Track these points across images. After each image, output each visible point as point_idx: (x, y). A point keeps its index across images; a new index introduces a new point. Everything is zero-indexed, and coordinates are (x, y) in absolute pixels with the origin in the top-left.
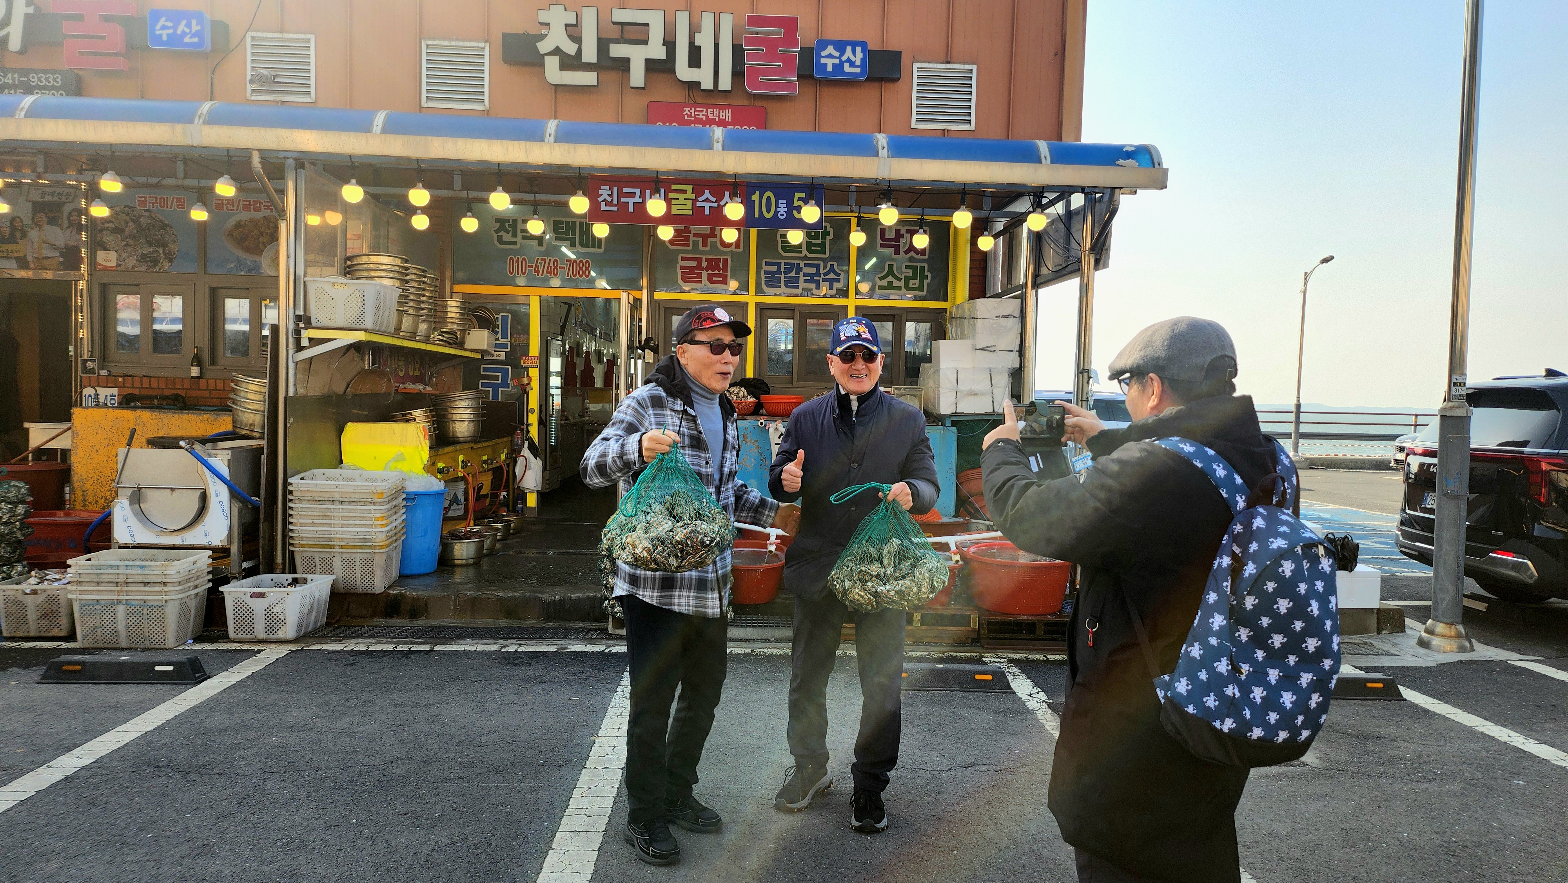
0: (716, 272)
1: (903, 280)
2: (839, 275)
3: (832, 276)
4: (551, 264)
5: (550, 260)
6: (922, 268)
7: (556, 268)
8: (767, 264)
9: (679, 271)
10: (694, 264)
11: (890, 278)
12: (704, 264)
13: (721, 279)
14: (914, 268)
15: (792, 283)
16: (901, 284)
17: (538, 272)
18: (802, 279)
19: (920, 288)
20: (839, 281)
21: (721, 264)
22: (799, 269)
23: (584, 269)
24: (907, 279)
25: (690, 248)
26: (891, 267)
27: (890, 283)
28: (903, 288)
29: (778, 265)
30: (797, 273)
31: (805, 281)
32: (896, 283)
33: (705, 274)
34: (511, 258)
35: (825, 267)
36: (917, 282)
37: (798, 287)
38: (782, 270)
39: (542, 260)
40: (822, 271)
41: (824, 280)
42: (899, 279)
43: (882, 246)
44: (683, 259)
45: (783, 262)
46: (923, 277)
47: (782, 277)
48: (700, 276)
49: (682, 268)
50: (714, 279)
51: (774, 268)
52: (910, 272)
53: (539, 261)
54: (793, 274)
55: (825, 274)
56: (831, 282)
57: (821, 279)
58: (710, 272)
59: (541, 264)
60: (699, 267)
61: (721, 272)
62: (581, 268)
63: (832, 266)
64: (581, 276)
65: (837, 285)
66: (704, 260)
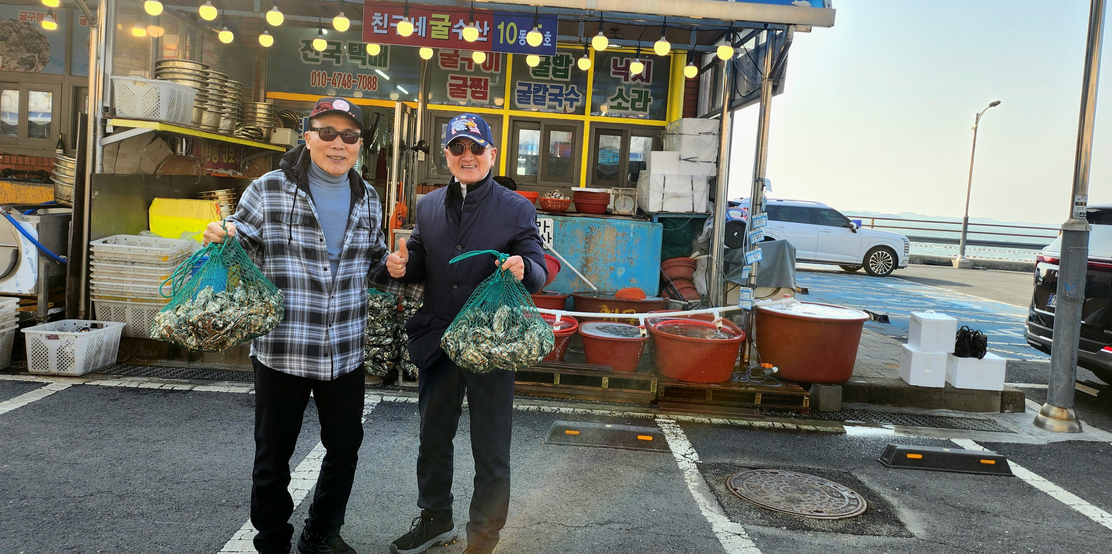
0: (478, 89)
1: (630, 102)
2: (578, 96)
3: (572, 96)
4: (346, 79)
5: (345, 75)
6: (647, 93)
7: (349, 81)
8: (520, 84)
9: (448, 88)
10: (461, 82)
11: (620, 100)
12: (469, 83)
13: (482, 95)
14: (640, 93)
15: (539, 101)
16: (629, 105)
17: (335, 84)
18: (548, 97)
19: (644, 109)
20: (578, 100)
21: (482, 83)
22: (546, 90)
23: (372, 83)
24: (634, 101)
25: (458, 69)
26: (621, 91)
27: (620, 104)
28: (630, 108)
29: (529, 86)
30: (544, 93)
31: (550, 100)
32: (624, 104)
33: (469, 91)
34: (314, 72)
35: (567, 89)
36: (642, 104)
37: (544, 104)
38: (532, 90)
39: (338, 74)
40: (564, 92)
41: (566, 99)
42: (627, 101)
43: (614, 73)
44: (452, 78)
45: (533, 83)
46: (647, 100)
47: (532, 95)
48: (465, 92)
49: (450, 85)
50: (477, 95)
51: (525, 88)
52: (636, 96)
53: (336, 75)
54: (541, 93)
55: (567, 95)
56: (572, 101)
57: (563, 98)
58: (473, 89)
59: (338, 77)
60: (465, 85)
61: (482, 90)
62: (370, 83)
63: (573, 88)
64: (369, 89)
65: (575, 104)
66: (469, 79)
